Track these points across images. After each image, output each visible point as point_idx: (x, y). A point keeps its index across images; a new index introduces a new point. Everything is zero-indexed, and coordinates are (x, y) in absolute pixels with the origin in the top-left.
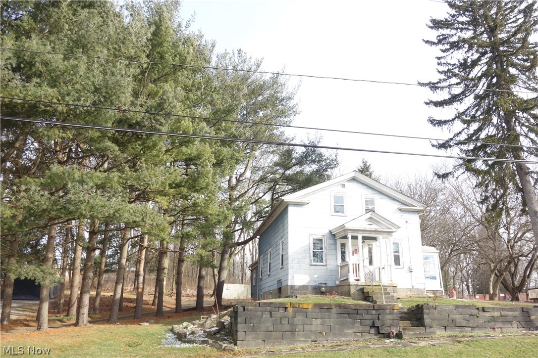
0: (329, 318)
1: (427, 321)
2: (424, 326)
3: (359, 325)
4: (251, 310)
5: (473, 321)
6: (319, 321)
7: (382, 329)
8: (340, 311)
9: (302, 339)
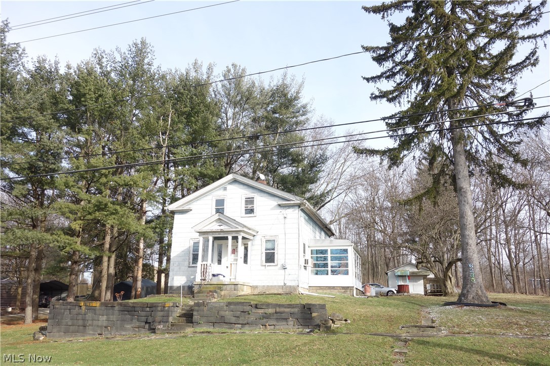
0: (113, 315)
1: (196, 317)
2: (192, 323)
3: (136, 321)
4: (57, 308)
5: (243, 318)
6: (105, 318)
7: (152, 325)
8: (122, 308)
9: (91, 332)
